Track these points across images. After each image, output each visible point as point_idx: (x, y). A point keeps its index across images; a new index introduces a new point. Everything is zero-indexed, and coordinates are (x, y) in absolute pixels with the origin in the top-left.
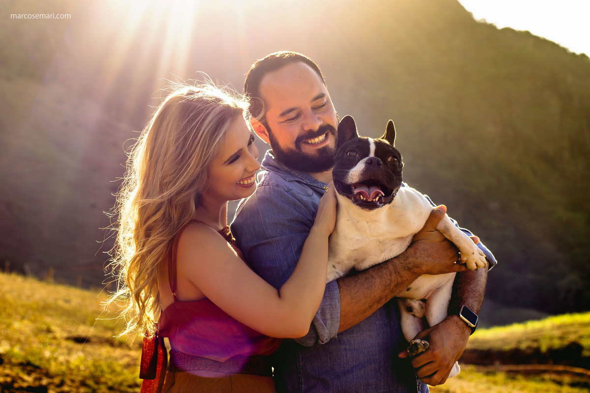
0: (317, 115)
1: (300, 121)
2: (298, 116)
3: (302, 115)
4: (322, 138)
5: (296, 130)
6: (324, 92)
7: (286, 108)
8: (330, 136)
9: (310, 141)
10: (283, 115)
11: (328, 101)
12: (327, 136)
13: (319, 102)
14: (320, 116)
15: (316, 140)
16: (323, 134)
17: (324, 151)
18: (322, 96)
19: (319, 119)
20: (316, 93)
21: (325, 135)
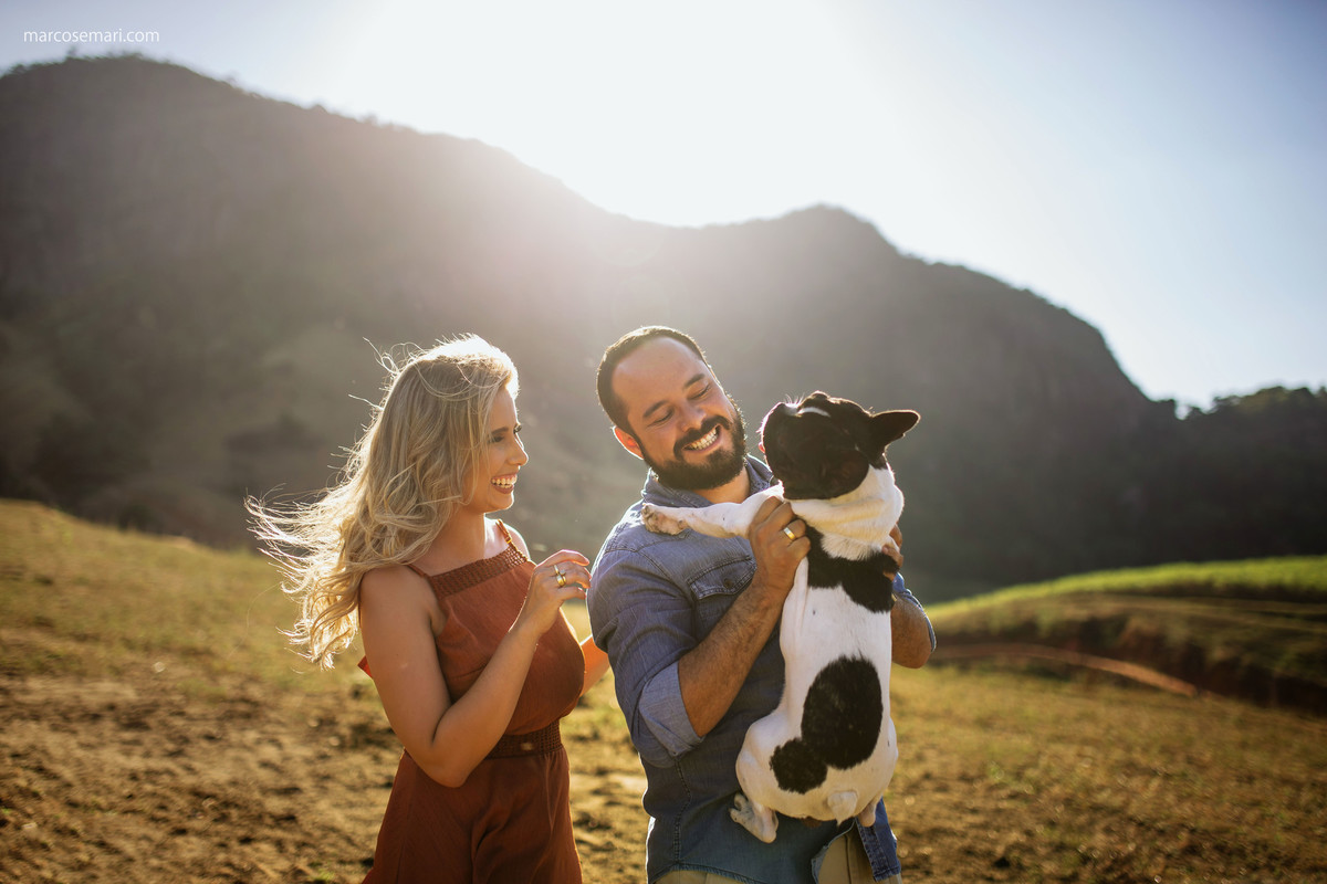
0: (697, 407)
1: (675, 419)
2: (670, 413)
3: (676, 411)
4: (710, 437)
5: (671, 435)
6: (702, 372)
7: (649, 405)
8: (723, 431)
9: (695, 446)
10: (647, 414)
11: (711, 384)
12: (718, 433)
13: (697, 387)
14: (702, 406)
15: (703, 441)
16: (710, 429)
17: (718, 455)
18: (698, 378)
19: (700, 411)
20: (689, 375)
21: (714, 431)
